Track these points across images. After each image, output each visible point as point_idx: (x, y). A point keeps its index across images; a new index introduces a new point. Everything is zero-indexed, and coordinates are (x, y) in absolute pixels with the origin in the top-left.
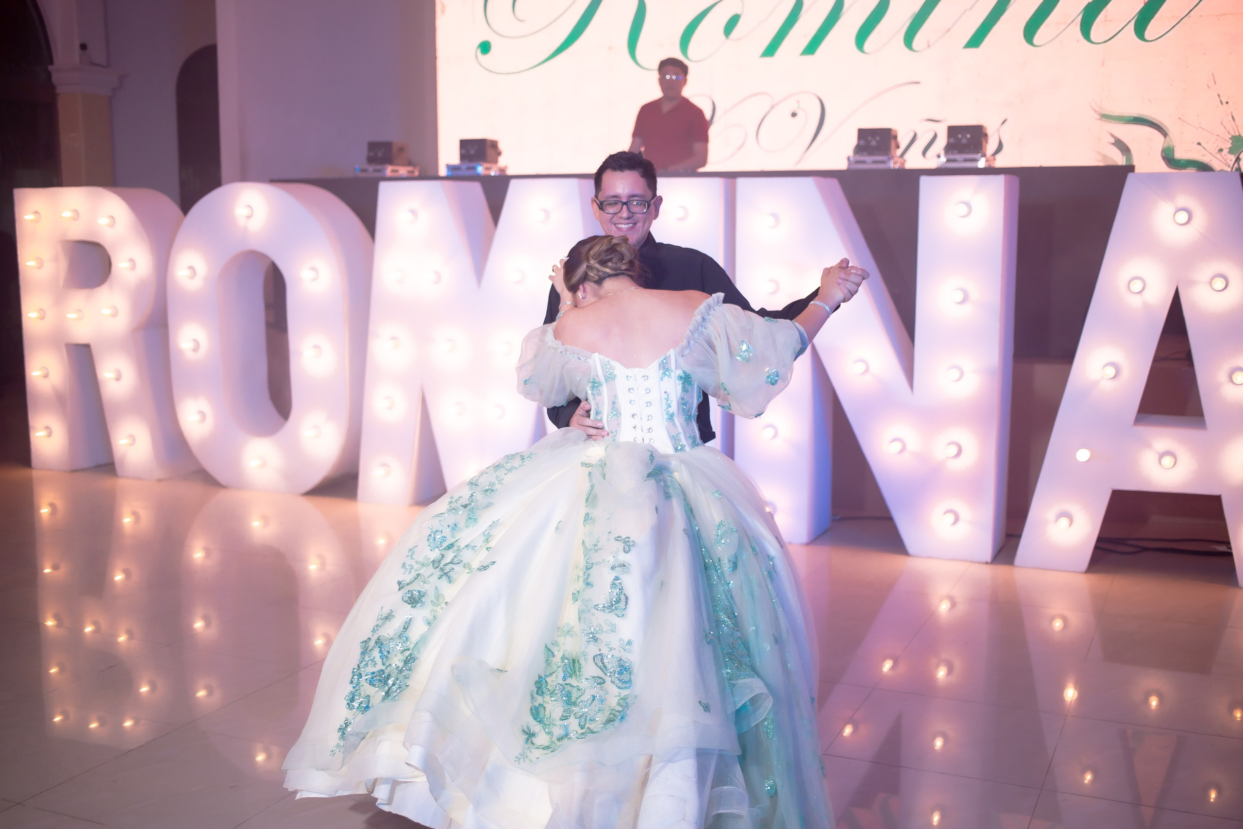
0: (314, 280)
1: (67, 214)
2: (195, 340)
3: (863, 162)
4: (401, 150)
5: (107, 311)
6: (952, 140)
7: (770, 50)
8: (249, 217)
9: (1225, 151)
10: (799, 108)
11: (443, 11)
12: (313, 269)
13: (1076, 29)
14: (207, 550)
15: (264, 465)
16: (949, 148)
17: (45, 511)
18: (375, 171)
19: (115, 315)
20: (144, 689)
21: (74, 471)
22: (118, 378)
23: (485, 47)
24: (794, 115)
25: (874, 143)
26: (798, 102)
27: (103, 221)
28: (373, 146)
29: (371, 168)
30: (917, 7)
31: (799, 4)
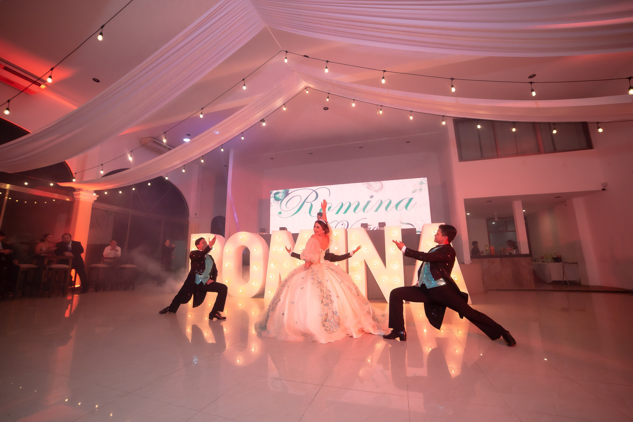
2: (228, 265)
4: (267, 230)
6: (380, 225)
7: (337, 213)
8: (243, 238)
11: (272, 206)
12: (256, 249)
13: (394, 209)
15: (243, 292)
16: (379, 227)
18: (262, 234)
23: (280, 213)
24: (342, 225)
25: (365, 226)
28: (261, 229)
29: (260, 233)
30: (365, 205)
31: (342, 204)
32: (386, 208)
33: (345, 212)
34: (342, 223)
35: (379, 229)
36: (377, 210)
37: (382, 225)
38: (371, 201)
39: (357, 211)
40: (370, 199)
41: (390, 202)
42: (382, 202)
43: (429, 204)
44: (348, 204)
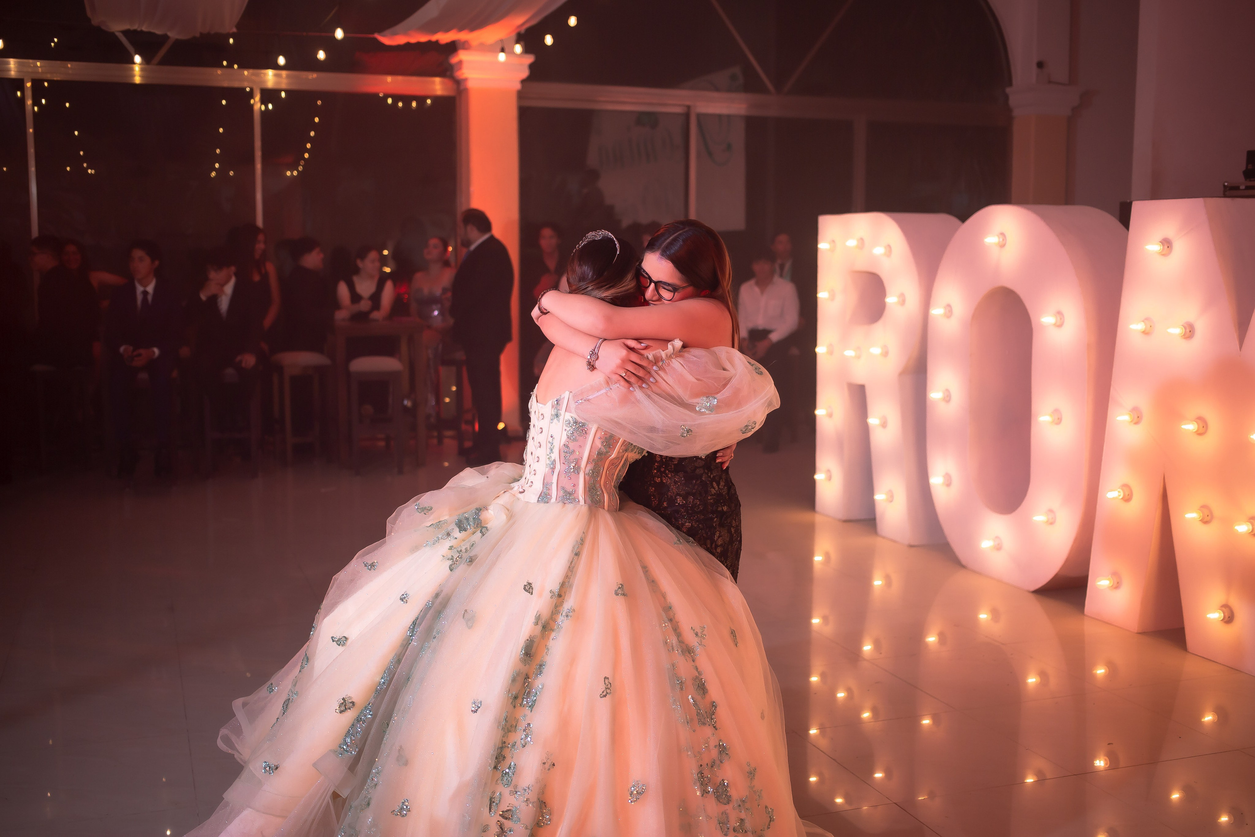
0: (1059, 325)
1: (852, 243)
2: (947, 390)
5: (876, 351)
8: (1002, 246)
12: (1059, 313)
14: (942, 636)
15: (998, 548)
17: (818, 558)
19: (885, 354)
20: (879, 775)
21: (846, 521)
22: (884, 425)
27: (879, 251)
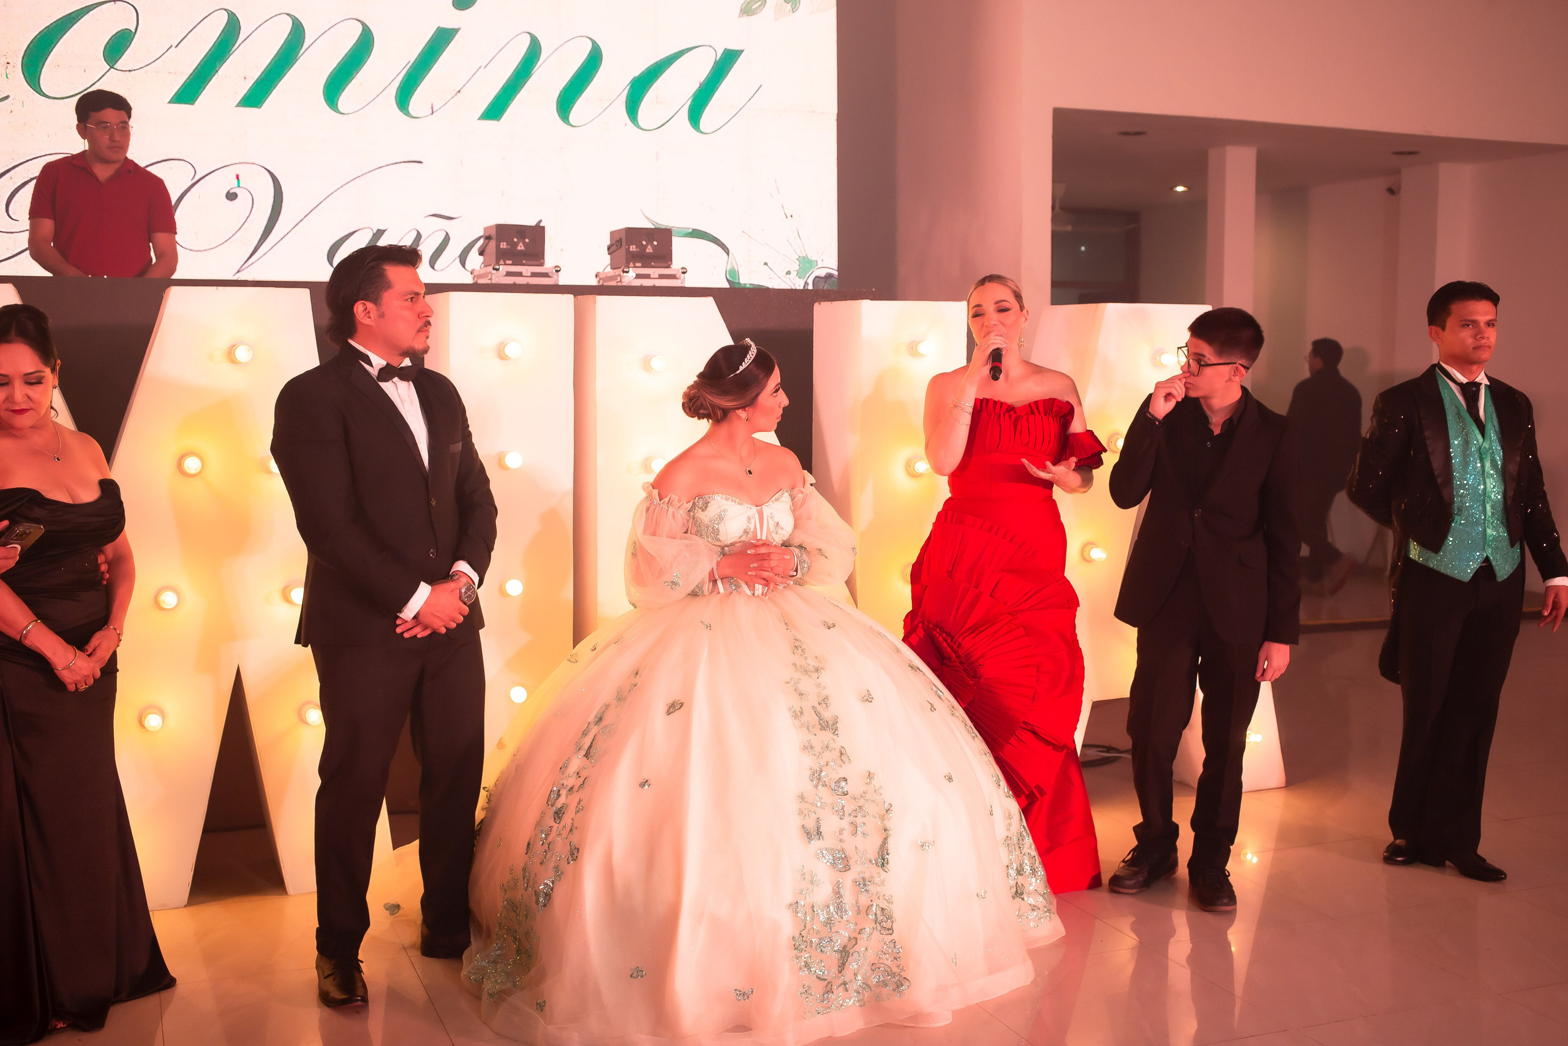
3: (520, 274)
7: (188, 93)
9: (794, 274)
10: (239, 186)
13: (622, 108)
24: (231, 196)
25: (521, 247)
26: (237, 177)
30: (412, 54)
31: (232, 28)
32: (566, 102)
33: (255, 97)
34: (224, 181)
35: (638, 276)
36: (495, 110)
37: (649, 250)
38: (458, 30)
39: (348, 98)
40: (451, 18)
41: (594, 59)
42: (534, 52)
43: (836, 111)
44: (278, 34)
